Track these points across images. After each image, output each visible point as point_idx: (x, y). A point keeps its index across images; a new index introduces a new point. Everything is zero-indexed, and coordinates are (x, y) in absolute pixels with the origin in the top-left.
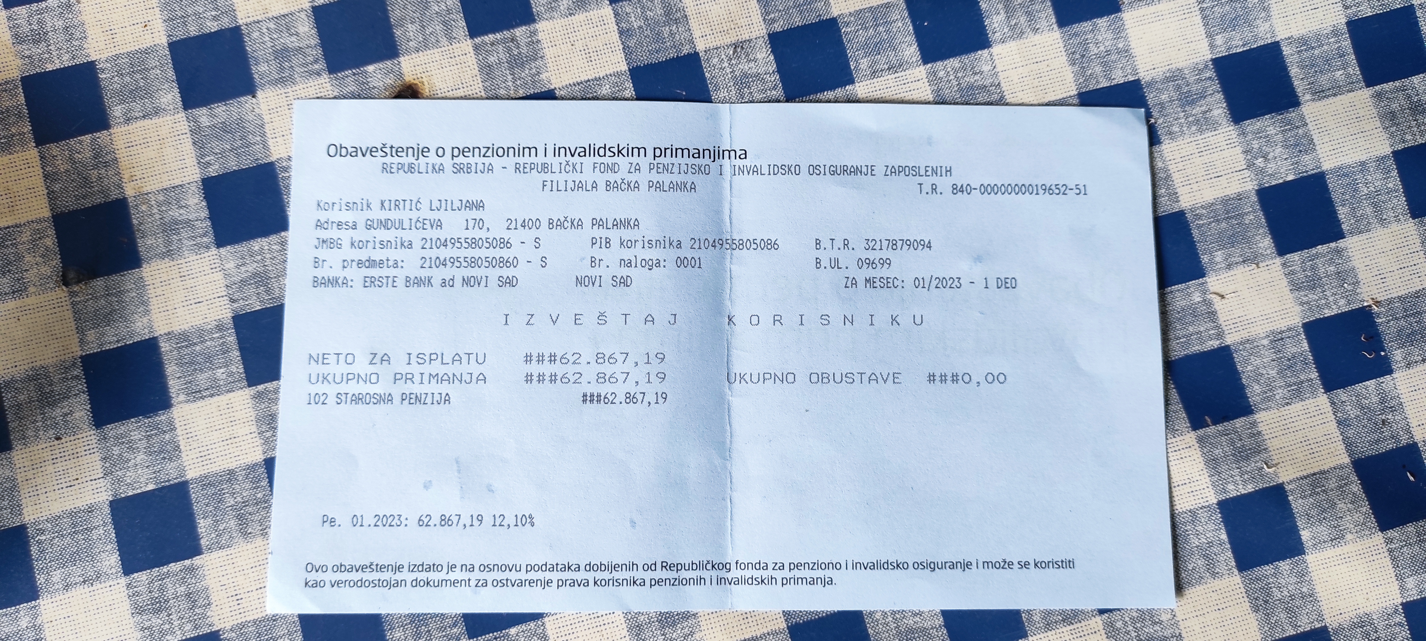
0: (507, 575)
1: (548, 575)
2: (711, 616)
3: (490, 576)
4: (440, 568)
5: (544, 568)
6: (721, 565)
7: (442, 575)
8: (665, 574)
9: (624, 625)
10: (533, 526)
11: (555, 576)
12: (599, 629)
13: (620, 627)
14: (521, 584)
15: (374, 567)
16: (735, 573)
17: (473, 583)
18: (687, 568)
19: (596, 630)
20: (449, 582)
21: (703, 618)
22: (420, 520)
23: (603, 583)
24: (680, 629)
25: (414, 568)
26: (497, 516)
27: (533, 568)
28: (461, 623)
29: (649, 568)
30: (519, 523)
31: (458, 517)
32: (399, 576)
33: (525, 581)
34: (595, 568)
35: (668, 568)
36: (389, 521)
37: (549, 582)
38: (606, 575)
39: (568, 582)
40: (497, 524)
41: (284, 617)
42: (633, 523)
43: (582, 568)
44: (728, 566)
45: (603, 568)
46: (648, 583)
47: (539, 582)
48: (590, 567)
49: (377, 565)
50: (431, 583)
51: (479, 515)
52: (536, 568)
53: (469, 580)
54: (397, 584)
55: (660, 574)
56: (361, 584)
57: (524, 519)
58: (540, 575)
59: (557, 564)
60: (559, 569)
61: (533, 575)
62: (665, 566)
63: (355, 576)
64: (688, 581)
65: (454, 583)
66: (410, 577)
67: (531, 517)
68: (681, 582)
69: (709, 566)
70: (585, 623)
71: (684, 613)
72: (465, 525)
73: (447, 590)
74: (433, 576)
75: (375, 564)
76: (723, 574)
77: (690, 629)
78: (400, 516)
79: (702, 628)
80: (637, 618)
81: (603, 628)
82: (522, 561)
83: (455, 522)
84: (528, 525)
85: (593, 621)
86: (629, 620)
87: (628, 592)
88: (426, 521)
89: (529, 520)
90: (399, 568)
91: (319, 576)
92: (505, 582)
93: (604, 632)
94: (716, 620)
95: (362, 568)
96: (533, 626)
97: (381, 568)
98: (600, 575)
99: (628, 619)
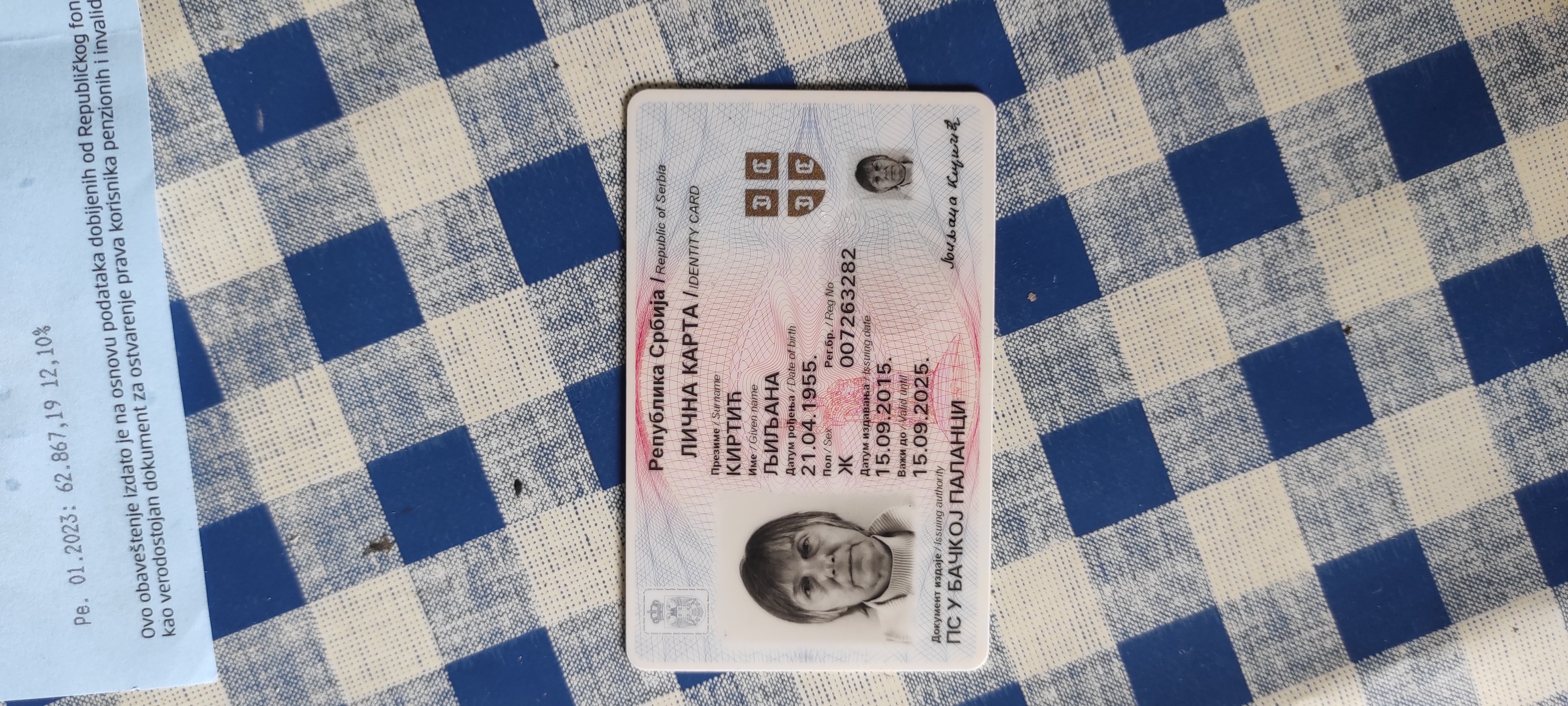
0: (121, 356)
1: (115, 298)
2: (153, 57)
3: (127, 381)
4: (125, 453)
5: (105, 305)
6: (80, 50)
7: (135, 448)
8: (96, 130)
9: (181, 182)
10: (50, 328)
11: (114, 288)
12: (189, 219)
13: (184, 188)
14: (131, 334)
15: (136, 544)
16: (88, 28)
17: (140, 404)
18: (86, 99)
19: (191, 223)
20: (144, 438)
21: (157, 69)
22: (64, 490)
23: (116, 217)
24: (177, 101)
25: (130, 490)
26: (43, 381)
27: (107, 321)
28: (206, 414)
29: (88, 153)
30: (49, 348)
31: (52, 436)
32: (144, 509)
33: (127, 330)
34: (96, 231)
35: (87, 126)
36: (72, 533)
37: (125, 297)
38: (105, 214)
39: (121, 268)
40: (53, 379)
41: (220, 657)
42: (26, 183)
43: (98, 250)
44: (80, 39)
45: (94, 220)
46: (110, 153)
47: (126, 310)
48: (95, 239)
49: (133, 541)
50: (148, 462)
51: (46, 408)
52: (106, 316)
53: (136, 409)
54: (154, 508)
55: (96, 137)
56: (160, 558)
57: (42, 342)
58: (116, 309)
59: (98, 286)
60: (104, 283)
61: (118, 320)
62: (84, 130)
63: (151, 569)
64: (105, 95)
65: (144, 431)
66: (143, 494)
67: (37, 332)
68: (107, 106)
69: (81, 66)
70: (183, 239)
71: (153, 98)
72: (62, 425)
73: (155, 439)
74: (137, 460)
75: (132, 544)
76: (91, 45)
77: (175, 86)
78: (62, 519)
79: (171, 69)
80: (168, 165)
81: (187, 213)
82: (99, 338)
83: (60, 439)
84: (49, 335)
85: (179, 228)
86: (172, 176)
87: (126, 181)
88: (64, 481)
89: (42, 335)
90: (133, 511)
91: (157, 618)
92: (133, 359)
93: (194, 210)
94: (157, 49)
95: (139, 560)
96: (198, 313)
97: (136, 536)
98: (106, 224)
99: (171, 179)
